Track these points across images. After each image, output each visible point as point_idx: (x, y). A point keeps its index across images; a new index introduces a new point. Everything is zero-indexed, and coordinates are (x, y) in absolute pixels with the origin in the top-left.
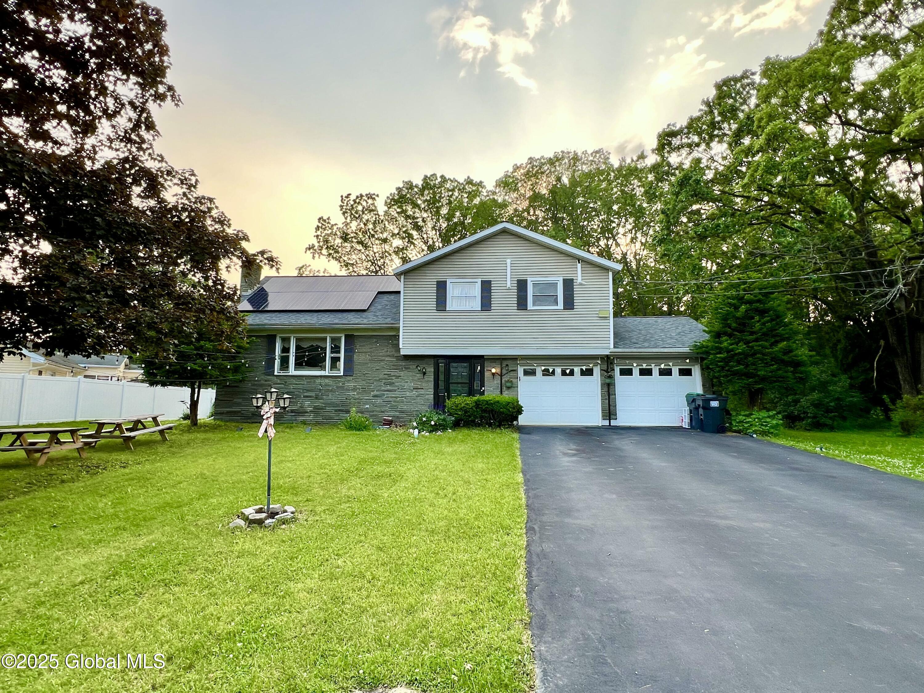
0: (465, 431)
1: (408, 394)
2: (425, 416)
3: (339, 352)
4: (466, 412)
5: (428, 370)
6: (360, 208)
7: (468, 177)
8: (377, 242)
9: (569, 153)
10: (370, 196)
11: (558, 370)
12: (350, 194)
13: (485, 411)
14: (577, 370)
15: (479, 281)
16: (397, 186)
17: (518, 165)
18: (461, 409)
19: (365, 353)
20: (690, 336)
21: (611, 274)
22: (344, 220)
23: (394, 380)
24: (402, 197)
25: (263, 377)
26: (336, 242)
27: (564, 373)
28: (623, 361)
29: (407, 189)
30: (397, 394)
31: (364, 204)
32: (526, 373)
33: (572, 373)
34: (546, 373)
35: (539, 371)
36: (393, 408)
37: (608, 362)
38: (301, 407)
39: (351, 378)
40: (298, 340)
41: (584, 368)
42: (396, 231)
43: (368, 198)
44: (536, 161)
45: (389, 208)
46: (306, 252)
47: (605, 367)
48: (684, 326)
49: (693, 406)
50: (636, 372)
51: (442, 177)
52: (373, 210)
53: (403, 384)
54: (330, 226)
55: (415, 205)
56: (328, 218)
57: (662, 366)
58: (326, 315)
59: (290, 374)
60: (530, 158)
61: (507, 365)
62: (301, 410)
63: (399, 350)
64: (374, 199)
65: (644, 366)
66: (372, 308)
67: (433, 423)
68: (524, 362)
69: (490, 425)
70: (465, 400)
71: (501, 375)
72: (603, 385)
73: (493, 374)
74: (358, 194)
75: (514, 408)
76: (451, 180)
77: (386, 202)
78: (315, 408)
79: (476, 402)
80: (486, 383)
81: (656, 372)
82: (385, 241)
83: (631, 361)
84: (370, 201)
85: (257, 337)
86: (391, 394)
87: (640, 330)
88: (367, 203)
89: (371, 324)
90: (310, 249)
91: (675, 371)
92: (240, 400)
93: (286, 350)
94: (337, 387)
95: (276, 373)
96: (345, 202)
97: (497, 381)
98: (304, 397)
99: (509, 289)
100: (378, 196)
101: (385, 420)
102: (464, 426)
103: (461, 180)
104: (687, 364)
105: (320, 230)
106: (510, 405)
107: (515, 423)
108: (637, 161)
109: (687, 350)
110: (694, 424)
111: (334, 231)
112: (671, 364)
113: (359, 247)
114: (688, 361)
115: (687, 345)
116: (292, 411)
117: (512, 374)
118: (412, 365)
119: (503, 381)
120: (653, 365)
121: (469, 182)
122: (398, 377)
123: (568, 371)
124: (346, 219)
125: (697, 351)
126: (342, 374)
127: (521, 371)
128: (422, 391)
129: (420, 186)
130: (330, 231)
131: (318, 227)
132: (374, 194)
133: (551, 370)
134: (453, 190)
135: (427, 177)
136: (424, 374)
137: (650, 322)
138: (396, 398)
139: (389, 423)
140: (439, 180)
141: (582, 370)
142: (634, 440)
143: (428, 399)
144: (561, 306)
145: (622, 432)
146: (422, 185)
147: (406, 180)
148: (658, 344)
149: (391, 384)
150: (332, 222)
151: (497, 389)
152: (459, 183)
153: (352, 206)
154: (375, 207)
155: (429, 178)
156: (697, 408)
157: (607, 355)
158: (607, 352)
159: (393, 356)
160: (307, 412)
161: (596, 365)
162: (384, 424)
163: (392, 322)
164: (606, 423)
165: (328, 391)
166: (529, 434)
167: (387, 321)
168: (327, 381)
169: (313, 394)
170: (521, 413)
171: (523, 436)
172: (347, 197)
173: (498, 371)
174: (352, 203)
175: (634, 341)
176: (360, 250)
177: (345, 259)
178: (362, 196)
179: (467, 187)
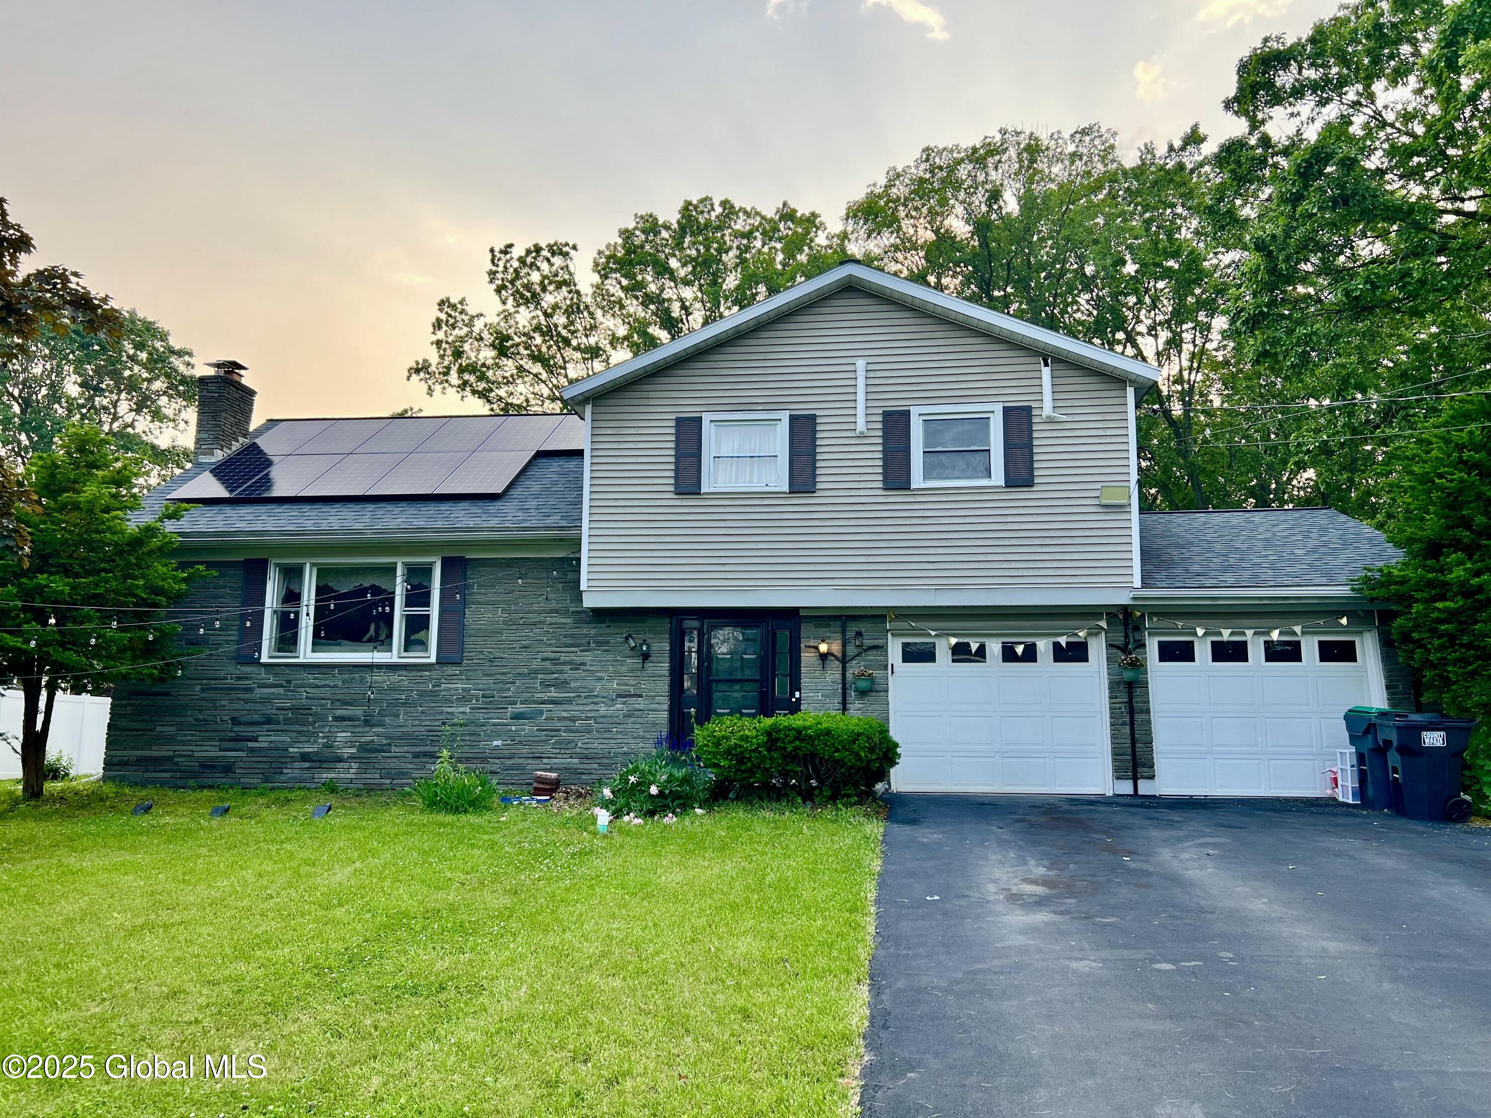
0: (738, 814)
1: (603, 709)
2: (633, 772)
3: (427, 604)
4: (741, 760)
5: (655, 647)
6: (535, 277)
7: (785, 204)
8: (578, 355)
9: (1018, 134)
10: (557, 250)
11: (994, 648)
12: (511, 246)
13: (792, 757)
14: (1044, 646)
15: (785, 416)
16: (623, 227)
17: (900, 170)
18: (728, 752)
19: (493, 603)
20: (1344, 556)
21: (1130, 391)
22: (501, 307)
23: (568, 673)
24: (631, 249)
25: (231, 669)
26: (482, 356)
27: (1009, 655)
28: (1167, 623)
29: (643, 232)
30: (575, 709)
31: (545, 266)
32: (912, 655)
33: (1030, 655)
34: (961, 653)
35: (943, 648)
36: (565, 746)
37: (1126, 624)
38: (326, 746)
39: (456, 670)
40: (323, 572)
41: (1063, 641)
42: (622, 331)
43: (553, 254)
44: (940, 153)
45: (605, 277)
46: (408, 379)
47: (1119, 639)
48: (1324, 530)
49: (1368, 743)
50: (1203, 650)
51: (725, 203)
52: (565, 283)
53: (590, 684)
54: (466, 318)
55: (663, 270)
56: (462, 302)
57: (1275, 635)
58: (396, 509)
59: (301, 660)
60: (927, 149)
61: (859, 634)
62: (327, 752)
63: (578, 596)
64: (566, 255)
65: (1226, 635)
66: (516, 492)
67: (654, 790)
68: (903, 625)
69: (808, 796)
70: (742, 728)
71: (844, 660)
72: (1113, 686)
73: (824, 657)
74: (530, 245)
75: (871, 750)
76: (746, 212)
77: (596, 265)
78: (364, 748)
79: (768, 734)
80: (805, 681)
81: (1256, 650)
82: (594, 352)
83: (1190, 623)
84: (558, 261)
85: (210, 565)
86: (561, 712)
87: (1209, 542)
88: (552, 265)
89: (507, 529)
90: (417, 371)
91: (1310, 647)
92: (170, 730)
93: (292, 597)
94: (422, 694)
95: (264, 659)
96: (501, 264)
97: (833, 674)
98: (337, 719)
99: (862, 436)
100: (574, 248)
101: (540, 780)
102: (738, 798)
103: (770, 213)
104: (1345, 631)
105: (445, 328)
106: (862, 740)
107: (880, 787)
108: (1183, 148)
109: (1344, 591)
110: (1370, 792)
111: (476, 330)
112: (1298, 629)
113: (537, 368)
114: (1344, 621)
115: (1343, 579)
116: (304, 757)
117: (872, 656)
118: (616, 634)
119: (849, 676)
120: (1249, 633)
121: (788, 215)
122: (577, 666)
123: (1020, 650)
124: (504, 303)
125: (1375, 593)
126: (433, 659)
127: (894, 649)
128: (640, 704)
129: (675, 226)
130: (466, 330)
131: (439, 321)
132: (567, 244)
133: (974, 647)
134: (748, 235)
135: (690, 203)
136: (646, 657)
137: (1234, 522)
138: (573, 719)
139: (549, 788)
140: (719, 210)
141: (1057, 645)
142: (1215, 846)
143: (654, 724)
144: (998, 477)
145: (1175, 816)
146: (679, 222)
147: (642, 212)
148: (1263, 577)
149: (561, 684)
150: (472, 310)
151: (833, 696)
152: (763, 218)
153: (516, 271)
154: (570, 274)
155: (696, 207)
156: (1381, 751)
157: (1125, 608)
158: (1123, 598)
159: (565, 612)
160: (340, 760)
161: (1094, 632)
162: (538, 792)
163: (564, 523)
164: (1126, 787)
165: (396, 703)
166: (913, 821)
167: (549, 521)
168: (395, 678)
169: (357, 711)
170: (893, 763)
171: (896, 828)
172: (505, 252)
173: (836, 648)
174: (516, 264)
175: (1196, 568)
176: (536, 375)
177: (502, 392)
178: (538, 249)
179: (782, 226)
